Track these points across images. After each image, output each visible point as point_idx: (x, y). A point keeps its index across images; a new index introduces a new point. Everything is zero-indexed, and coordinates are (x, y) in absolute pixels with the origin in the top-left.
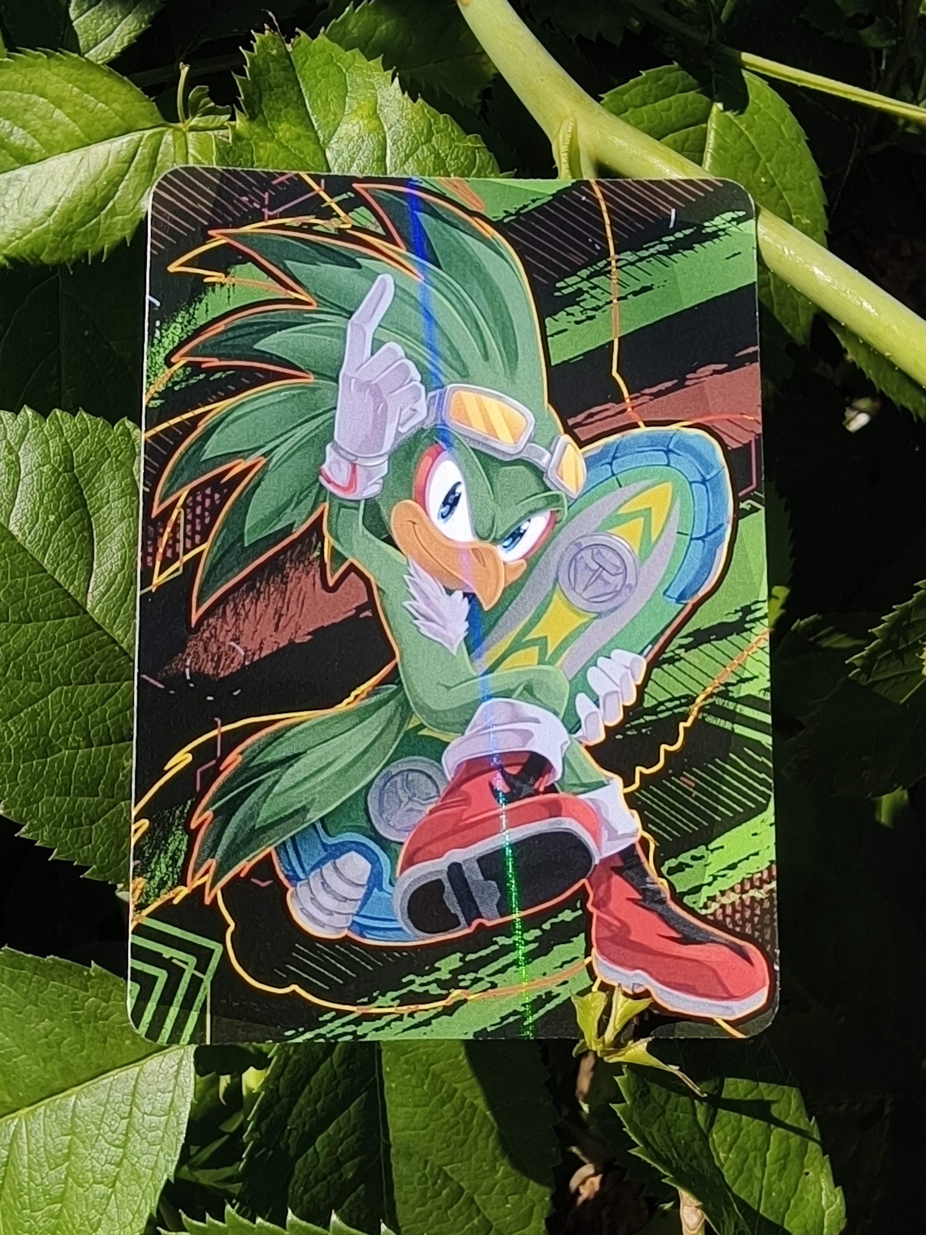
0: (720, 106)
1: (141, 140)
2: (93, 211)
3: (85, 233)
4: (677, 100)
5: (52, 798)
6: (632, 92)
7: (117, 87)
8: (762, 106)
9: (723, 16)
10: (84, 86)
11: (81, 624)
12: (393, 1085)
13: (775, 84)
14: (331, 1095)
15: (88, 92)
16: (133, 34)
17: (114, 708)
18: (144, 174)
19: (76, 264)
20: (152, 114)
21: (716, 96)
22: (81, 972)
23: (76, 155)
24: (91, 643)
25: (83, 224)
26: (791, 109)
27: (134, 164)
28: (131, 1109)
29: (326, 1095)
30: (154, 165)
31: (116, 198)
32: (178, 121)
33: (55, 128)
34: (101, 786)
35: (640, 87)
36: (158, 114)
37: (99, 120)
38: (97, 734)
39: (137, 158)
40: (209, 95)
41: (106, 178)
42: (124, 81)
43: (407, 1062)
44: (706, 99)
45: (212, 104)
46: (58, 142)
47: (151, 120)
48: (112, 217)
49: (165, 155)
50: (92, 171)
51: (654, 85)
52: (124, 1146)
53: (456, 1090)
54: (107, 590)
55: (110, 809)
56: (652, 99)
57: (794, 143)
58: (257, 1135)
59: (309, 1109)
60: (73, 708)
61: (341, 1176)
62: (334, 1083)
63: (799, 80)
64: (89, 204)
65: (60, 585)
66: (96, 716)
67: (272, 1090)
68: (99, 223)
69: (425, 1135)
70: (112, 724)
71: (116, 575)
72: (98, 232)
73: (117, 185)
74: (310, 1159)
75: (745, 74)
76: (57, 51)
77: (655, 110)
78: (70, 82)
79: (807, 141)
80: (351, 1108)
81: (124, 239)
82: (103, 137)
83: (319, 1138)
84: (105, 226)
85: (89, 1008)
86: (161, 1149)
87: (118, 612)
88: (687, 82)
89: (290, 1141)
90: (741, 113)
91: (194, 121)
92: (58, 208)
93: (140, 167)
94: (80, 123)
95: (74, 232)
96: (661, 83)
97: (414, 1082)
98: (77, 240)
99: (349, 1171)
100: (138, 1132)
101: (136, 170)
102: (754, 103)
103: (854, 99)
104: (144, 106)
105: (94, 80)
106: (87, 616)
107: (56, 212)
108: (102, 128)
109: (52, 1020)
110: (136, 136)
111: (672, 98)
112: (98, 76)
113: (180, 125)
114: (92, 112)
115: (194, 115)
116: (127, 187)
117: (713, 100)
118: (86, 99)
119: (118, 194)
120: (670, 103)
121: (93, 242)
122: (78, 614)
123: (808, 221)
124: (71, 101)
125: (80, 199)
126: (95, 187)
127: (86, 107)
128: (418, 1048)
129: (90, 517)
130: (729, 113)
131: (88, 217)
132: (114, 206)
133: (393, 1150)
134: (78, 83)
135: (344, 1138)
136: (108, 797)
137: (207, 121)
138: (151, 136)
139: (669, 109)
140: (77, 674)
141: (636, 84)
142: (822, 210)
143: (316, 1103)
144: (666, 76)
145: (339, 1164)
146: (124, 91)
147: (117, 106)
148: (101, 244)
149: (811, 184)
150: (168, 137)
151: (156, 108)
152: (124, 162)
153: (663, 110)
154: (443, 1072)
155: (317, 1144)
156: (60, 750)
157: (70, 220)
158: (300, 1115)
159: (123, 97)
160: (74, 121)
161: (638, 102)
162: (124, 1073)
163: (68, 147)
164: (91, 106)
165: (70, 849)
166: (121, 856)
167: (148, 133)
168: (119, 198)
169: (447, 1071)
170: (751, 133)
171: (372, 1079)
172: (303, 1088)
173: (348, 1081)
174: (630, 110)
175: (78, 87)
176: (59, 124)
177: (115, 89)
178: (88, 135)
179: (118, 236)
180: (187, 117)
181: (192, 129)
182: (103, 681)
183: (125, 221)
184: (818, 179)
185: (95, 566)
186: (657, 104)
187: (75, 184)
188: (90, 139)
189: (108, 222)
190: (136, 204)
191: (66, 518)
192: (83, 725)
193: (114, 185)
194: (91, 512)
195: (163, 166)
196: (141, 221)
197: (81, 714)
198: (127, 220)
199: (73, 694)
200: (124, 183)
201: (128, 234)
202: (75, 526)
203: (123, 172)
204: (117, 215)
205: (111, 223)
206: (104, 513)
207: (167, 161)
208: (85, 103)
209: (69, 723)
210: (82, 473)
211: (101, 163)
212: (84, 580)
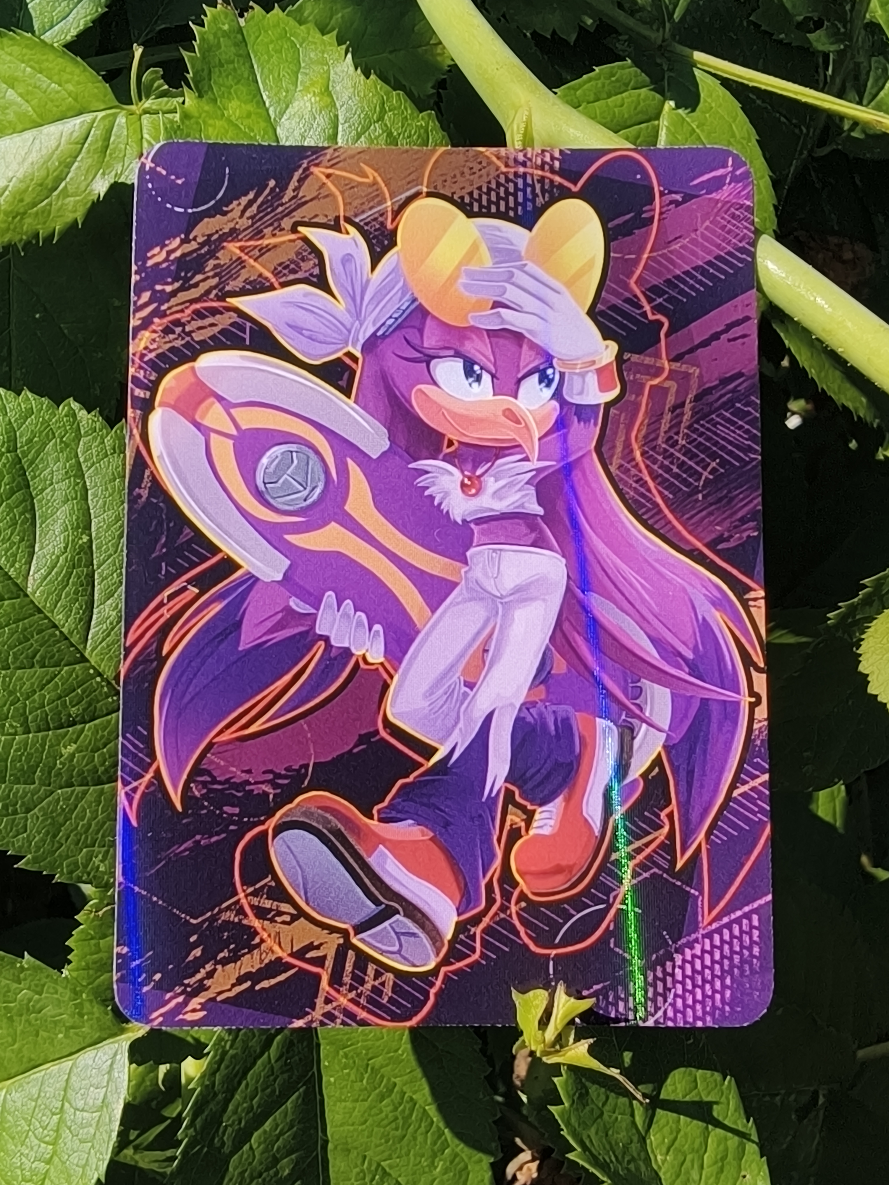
0: (672, 103)
1: (94, 121)
2: (45, 192)
3: (37, 214)
4: (630, 96)
6: (586, 87)
7: (70, 67)
8: (713, 105)
9: (677, 16)
10: (36, 66)
11: (21, 608)
12: (332, 1080)
13: (726, 83)
14: (269, 1090)
15: (41, 73)
16: (89, 18)
17: (53, 694)
18: (96, 156)
19: (27, 245)
20: (105, 96)
21: (668, 94)
22: (13, 964)
23: (28, 135)
24: (31, 627)
25: (35, 205)
26: (742, 108)
27: (86, 145)
28: (63, 1105)
29: (263, 1090)
30: (107, 146)
31: (68, 179)
32: (132, 104)
33: (7, 108)
34: (38, 773)
35: (593, 83)
36: (111, 95)
37: (52, 101)
38: (35, 720)
39: (90, 139)
40: (163, 77)
41: (58, 159)
42: (77, 62)
43: (346, 1056)
44: (658, 96)
45: (166, 87)
46: (10, 122)
47: (104, 102)
48: (64, 198)
49: (118, 136)
50: (44, 151)
51: (607, 82)
52: (54, 1143)
53: (395, 1084)
54: (49, 573)
55: (47, 797)
56: (605, 96)
57: (744, 142)
58: (191, 1131)
59: (245, 1105)
60: (11, 693)
61: (277, 1173)
62: (272, 1078)
63: (750, 80)
64: (41, 185)
66: (34, 701)
67: (207, 1086)
68: (50, 204)
69: (363, 1130)
70: (51, 711)
71: (58, 557)
72: (50, 212)
73: (69, 166)
74: (245, 1156)
75: (697, 72)
76: (10, 30)
77: (607, 106)
78: (23, 62)
79: (758, 141)
80: (289, 1104)
81: (76, 221)
82: (56, 118)
83: (256, 1135)
84: (57, 207)
85: (22, 1001)
86: (93, 1146)
87: (59, 597)
88: (640, 79)
89: (225, 1138)
90: (693, 111)
91: (147, 104)
92: (10, 188)
93: (92, 148)
94: (33, 103)
95: (25, 213)
96: (613, 79)
97: (353, 1077)
98: (28, 221)
99: (285, 1168)
100: (69, 1128)
101: (88, 152)
102: (705, 101)
103: (804, 99)
104: (97, 88)
105: (47, 60)
106: (27, 599)
107: (7, 193)
108: (55, 109)
110: (88, 117)
111: (625, 95)
112: (51, 57)
113: (133, 107)
114: (45, 92)
115: (147, 97)
116: (79, 168)
117: (665, 99)
118: (39, 79)
119: (70, 176)
120: (623, 99)
121: (45, 223)
122: (18, 597)
123: (758, 220)
124: (24, 81)
125: (32, 180)
126: (48, 169)
127: (38, 88)
128: (358, 1042)
129: (33, 499)
130: (680, 111)
131: (39, 198)
132: (66, 187)
133: (330, 1146)
134: (32, 63)
135: (281, 1134)
136: (44, 785)
137: (160, 104)
138: (103, 118)
139: (622, 106)
140: (16, 658)
141: (590, 80)
142: (772, 209)
143: (252, 1099)
144: (619, 72)
145: (276, 1161)
146: (77, 71)
147: (70, 87)
148: (52, 226)
149: (761, 182)
150: (121, 120)
151: (109, 89)
152: (77, 143)
153: (616, 106)
154: (382, 1067)
155: (253, 1141)
157: (21, 200)
158: (235, 1112)
159: (76, 78)
160: (27, 101)
161: (591, 98)
162: (57, 1067)
163: (20, 127)
164: (44, 86)
165: (4, 838)
166: (56, 845)
167: (101, 114)
168: (71, 179)
169: (387, 1065)
170: (702, 131)
171: (310, 1074)
172: (240, 1083)
173: (286, 1076)
174: (584, 105)
175: (31, 67)
176: (12, 103)
177: (68, 70)
178: (40, 116)
179: (69, 218)
180: (140, 99)
181: (146, 112)
182: (43, 666)
183: (76, 203)
184: (768, 178)
185: (37, 549)
186: (609, 100)
187: (26, 164)
188: (42, 119)
189: (60, 203)
190: (88, 185)
191: (8, 499)
192: (21, 711)
193: (66, 167)
194: (34, 493)
195: (115, 148)
196: (93, 202)
197: (19, 700)
198: (79, 201)
199: (11, 680)
200: (76, 164)
201: (80, 215)
202: (17, 507)
203: (74, 155)
204: (68, 196)
205: (63, 204)
206: (47, 494)
207: (119, 143)
208: (38, 84)
209: (5, 708)
210: (25, 454)
211: (53, 144)
212: (25, 564)
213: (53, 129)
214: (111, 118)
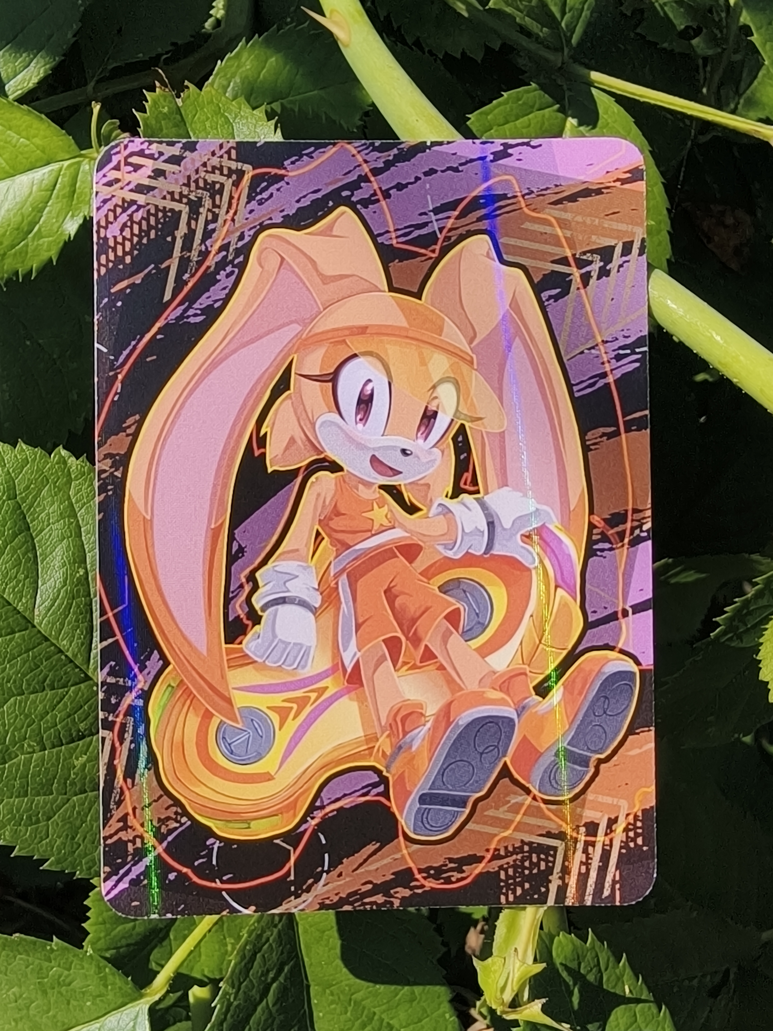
0: (573, 121)
1: (61, 170)
2: (21, 235)
3: (15, 254)
4: (536, 117)
5: (12, 800)
6: (496, 111)
7: (36, 124)
8: (609, 121)
9: (574, 41)
10: (6, 125)
11: (30, 639)
12: (321, 1014)
13: (621, 100)
15: (10, 129)
17: (63, 713)
18: (65, 200)
20: (69, 147)
21: (570, 113)
22: (44, 947)
23: (3, 185)
24: (40, 655)
25: (13, 247)
26: (635, 123)
27: (55, 192)
30: (74, 192)
31: (41, 222)
32: (93, 149)
34: (55, 785)
35: (502, 106)
36: (74, 147)
37: (22, 153)
38: (49, 737)
39: (58, 186)
40: (121, 127)
41: (31, 205)
42: (42, 119)
43: (332, 994)
44: (560, 115)
47: (68, 152)
48: (39, 240)
49: (83, 183)
50: (18, 200)
51: (515, 105)
53: (374, 1013)
54: (52, 605)
55: (64, 804)
56: (513, 118)
60: (27, 716)
62: (270, 1021)
64: (18, 229)
65: (9, 604)
66: (47, 721)
68: (27, 245)
70: (63, 728)
71: (59, 591)
72: (27, 253)
73: (41, 211)
75: (594, 91)
77: (516, 127)
79: (650, 151)
81: (51, 260)
82: (26, 168)
84: (33, 248)
85: (53, 976)
87: (62, 624)
88: (543, 100)
90: (594, 127)
93: (61, 193)
94: (5, 156)
95: (5, 254)
96: (520, 103)
97: (338, 1011)
98: (8, 260)
101: (57, 197)
102: (603, 118)
103: (689, 112)
104: (62, 140)
105: (15, 118)
106: (35, 630)
108: (24, 161)
109: (20, 987)
110: (55, 166)
111: (530, 116)
112: (18, 115)
114: (15, 146)
116: (50, 212)
117: (568, 117)
118: (9, 136)
119: (42, 219)
120: (529, 120)
121: (23, 262)
122: (26, 629)
123: (653, 223)
125: (9, 225)
126: (22, 214)
127: (9, 142)
128: (342, 981)
129: (33, 539)
130: (582, 128)
131: (16, 241)
132: (39, 229)
136: (61, 794)
138: (69, 166)
140: (29, 685)
141: (499, 105)
142: (665, 212)
144: (525, 96)
146: (43, 127)
147: (37, 141)
148: (30, 264)
149: (655, 189)
150: (85, 166)
151: (73, 141)
152: (47, 190)
153: (523, 127)
154: (363, 1000)
156: (17, 756)
157: (1, 243)
159: (42, 133)
161: (501, 122)
164: (14, 141)
165: (30, 845)
166: (75, 846)
167: (66, 163)
168: (44, 222)
169: (367, 998)
171: (302, 1011)
173: (282, 1017)
174: (495, 128)
177: (34, 126)
178: (12, 167)
179: (44, 256)
180: (100, 145)
182: (53, 688)
183: (50, 243)
184: (661, 185)
185: (40, 583)
186: (517, 122)
187: (3, 212)
188: (14, 170)
189: (35, 243)
190: (60, 227)
191: (11, 542)
192: (37, 732)
193: (39, 212)
194: (34, 535)
195: (82, 192)
196: (65, 242)
197: (34, 722)
198: (52, 242)
199: (26, 703)
200: (47, 209)
201: (54, 254)
202: (20, 548)
203: (46, 200)
204: (42, 237)
205: (38, 245)
206: (45, 535)
207: (85, 188)
208: (9, 139)
209: (23, 730)
210: (24, 500)
211: (26, 191)
212: (31, 598)
213: (24, 180)
214: (76, 166)
